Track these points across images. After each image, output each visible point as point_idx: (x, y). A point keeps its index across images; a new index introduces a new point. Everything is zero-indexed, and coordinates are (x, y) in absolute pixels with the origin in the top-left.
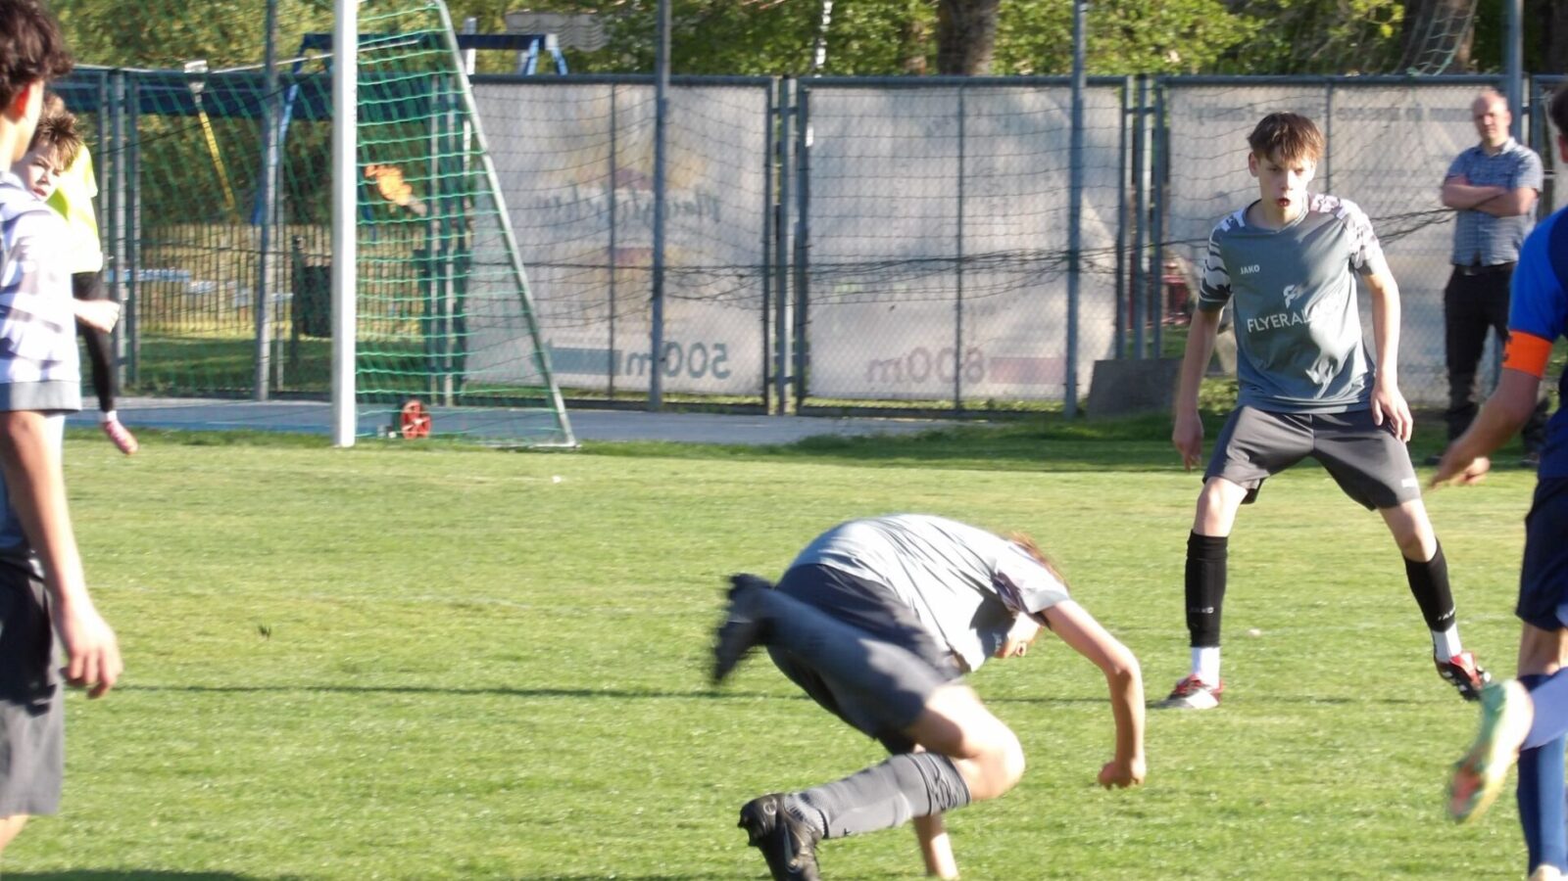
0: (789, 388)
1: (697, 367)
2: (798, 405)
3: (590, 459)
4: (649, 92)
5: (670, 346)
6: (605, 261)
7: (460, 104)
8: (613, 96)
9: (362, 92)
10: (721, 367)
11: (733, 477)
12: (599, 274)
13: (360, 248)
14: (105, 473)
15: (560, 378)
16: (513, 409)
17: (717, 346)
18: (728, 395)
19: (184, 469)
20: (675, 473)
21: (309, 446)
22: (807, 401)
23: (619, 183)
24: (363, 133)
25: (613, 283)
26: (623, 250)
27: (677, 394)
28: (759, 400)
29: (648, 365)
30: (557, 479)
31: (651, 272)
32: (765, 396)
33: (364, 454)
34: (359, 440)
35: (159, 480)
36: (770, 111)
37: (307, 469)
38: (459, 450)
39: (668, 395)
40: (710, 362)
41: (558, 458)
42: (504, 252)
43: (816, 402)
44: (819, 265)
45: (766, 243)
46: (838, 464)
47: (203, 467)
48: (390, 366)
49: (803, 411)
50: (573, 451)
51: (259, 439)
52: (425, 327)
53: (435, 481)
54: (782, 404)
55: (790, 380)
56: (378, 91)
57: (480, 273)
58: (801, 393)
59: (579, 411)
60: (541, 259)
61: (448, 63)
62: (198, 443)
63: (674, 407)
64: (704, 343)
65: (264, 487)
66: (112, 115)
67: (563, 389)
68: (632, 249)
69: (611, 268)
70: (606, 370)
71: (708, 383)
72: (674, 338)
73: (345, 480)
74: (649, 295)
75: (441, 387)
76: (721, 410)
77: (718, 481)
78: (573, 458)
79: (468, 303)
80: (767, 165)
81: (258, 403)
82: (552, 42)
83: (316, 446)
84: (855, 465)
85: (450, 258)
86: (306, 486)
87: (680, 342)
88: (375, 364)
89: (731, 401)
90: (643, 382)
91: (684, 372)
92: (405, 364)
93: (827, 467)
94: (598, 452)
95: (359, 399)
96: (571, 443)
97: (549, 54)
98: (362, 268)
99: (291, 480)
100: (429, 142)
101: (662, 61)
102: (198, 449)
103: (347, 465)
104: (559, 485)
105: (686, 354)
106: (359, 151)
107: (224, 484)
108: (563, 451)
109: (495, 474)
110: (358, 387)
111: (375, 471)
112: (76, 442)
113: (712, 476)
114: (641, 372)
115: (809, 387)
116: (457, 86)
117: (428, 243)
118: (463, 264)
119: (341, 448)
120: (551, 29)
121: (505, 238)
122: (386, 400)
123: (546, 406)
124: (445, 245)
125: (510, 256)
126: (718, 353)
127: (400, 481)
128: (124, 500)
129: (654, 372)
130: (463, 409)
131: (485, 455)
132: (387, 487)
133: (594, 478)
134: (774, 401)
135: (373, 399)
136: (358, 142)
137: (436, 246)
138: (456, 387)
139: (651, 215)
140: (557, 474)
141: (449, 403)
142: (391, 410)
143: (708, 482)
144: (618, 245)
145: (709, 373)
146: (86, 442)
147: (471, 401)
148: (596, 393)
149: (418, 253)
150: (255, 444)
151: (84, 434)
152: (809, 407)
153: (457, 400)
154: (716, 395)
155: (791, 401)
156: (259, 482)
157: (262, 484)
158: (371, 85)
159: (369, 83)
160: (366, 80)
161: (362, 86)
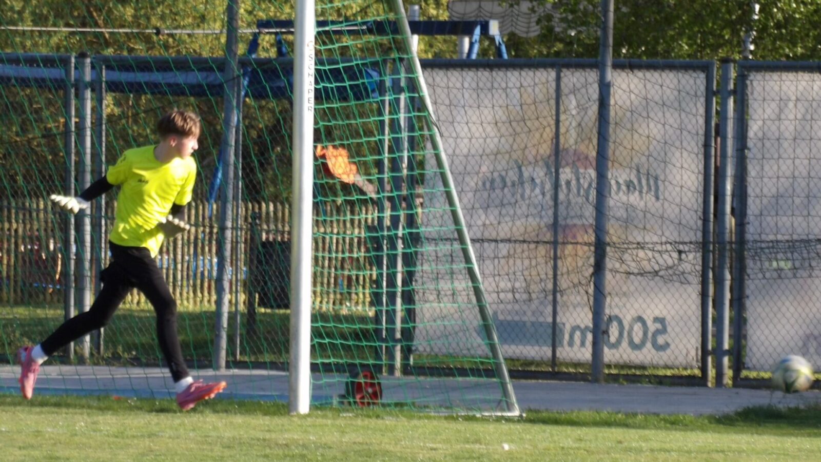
0: (726, 360)
1: (637, 340)
2: (736, 378)
3: (537, 428)
4: (592, 76)
5: (610, 319)
6: (548, 237)
7: (413, 86)
8: (558, 79)
9: (320, 76)
10: (661, 340)
11: (674, 446)
12: (542, 249)
13: (316, 223)
14: (76, 438)
15: (506, 350)
16: (460, 379)
17: (656, 320)
18: (667, 367)
19: (151, 435)
20: (620, 442)
21: (266, 413)
22: (744, 373)
23: (563, 163)
24: (321, 114)
25: (555, 258)
26: (566, 226)
27: (617, 366)
28: (697, 372)
29: (590, 336)
30: (506, 447)
31: (593, 248)
32: (704, 369)
33: (320, 421)
34: (313, 407)
35: (128, 446)
36: (709, 93)
37: (267, 436)
38: (411, 418)
39: (609, 366)
40: (650, 335)
41: (505, 427)
42: (453, 227)
43: (753, 375)
44: (756, 241)
45: (705, 220)
46: (775, 434)
47: (169, 432)
48: (343, 336)
49: (739, 382)
50: (520, 420)
51: (219, 407)
52: (376, 299)
53: (391, 448)
54: (719, 375)
55: (728, 352)
56: (336, 75)
57: (427, 249)
58: (738, 365)
59: (523, 381)
60: (487, 235)
61: (403, 47)
62: (162, 410)
63: (615, 378)
64: (645, 317)
65: (227, 453)
66: (80, 97)
67: (510, 360)
68: (575, 225)
69: (555, 243)
70: (550, 342)
71: (647, 355)
72: (616, 311)
73: (304, 446)
74: (591, 270)
75: (391, 357)
76: (661, 381)
77: (661, 450)
78: (519, 427)
79: (417, 276)
80: (707, 146)
81: (218, 373)
82: (494, 28)
83: (274, 414)
84: (792, 435)
85: (400, 232)
86: (268, 451)
87: (621, 316)
88: (330, 335)
89: (669, 373)
90: (585, 354)
91: (625, 344)
92: (356, 336)
93: (765, 437)
94: (545, 422)
95: (314, 368)
96: (516, 413)
97: (492, 39)
98: (319, 243)
99: (251, 446)
100: (382, 123)
101: (605, 45)
102: (162, 416)
103: (306, 431)
104: (510, 452)
105: (627, 327)
107: (191, 450)
108: (509, 420)
109: (447, 441)
110: (313, 357)
111: (331, 437)
112: (45, 409)
113: (655, 445)
114: (583, 344)
115: (747, 360)
116: (410, 69)
117: (380, 220)
118: (414, 239)
119: (298, 416)
120: (493, 16)
121: (454, 214)
122: (339, 368)
123: (494, 376)
124: (395, 220)
125: (460, 232)
126: (659, 326)
127: (357, 448)
129: (596, 345)
130: (412, 378)
131: (435, 423)
132: (344, 453)
133: (541, 446)
134: (711, 373)
135: (327, 368)
136: (315, 123)
137: (387, 222)
138: (405, 357)
139: (593, 194)
140: (506, 441)
141: (398, 373)
142: (345, 378)
143: (652, 450)
144: (561, 222)
145: (649, 345)
146: (55, 409)
147: (421, 370)
148: (538, 364)
149: (370, 228)
150: (216, 411)
151: (53, 400)
152: (747, 379)
153: (407, 370)
154: (655, 367)
155: (728, 373)
156: (223, 447)
157: (226, 450)
158: (329, 69)
159: (327, 68)
160: (322, 63)
161: (320, 69)
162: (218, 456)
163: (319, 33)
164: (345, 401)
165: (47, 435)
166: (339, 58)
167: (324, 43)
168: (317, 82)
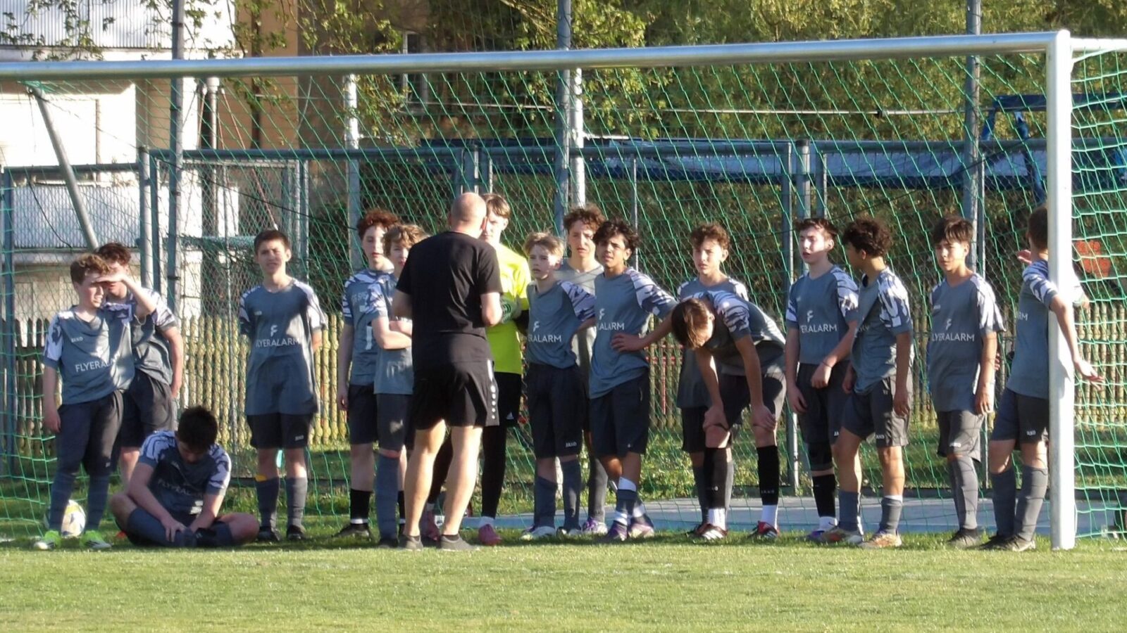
9: (1078, 159)
24: (1080, 204)
34: (1080, 541)
35: (871, 589)
37: (1030, 576)
56: (1097, 158)
65: (987, 596)
73: (1075, 587)
86: (1032, 593)
88: (1097, 457)
95: (1079, 495)
99: (1012, 587)
103: (1072, 569)
106: (1075, 223)
110: (1078, 481)
111: (1105, 576)
119: (1063, 551)
128: (835, 611)
132: (1121, 593)
135: (1095, 496)
136: (1074, 213)
142: (1115, 507)
156: (981, 590)
157: (983, 592)
158: (1088, 152)
159: (1086, 150)
160: (1081, 146)
161: (1077, 153)
162: (976, 599)
163: (1075, 111)
164: (1115, 533)
165: (777, 580)
166: (1100, 140)
167: (1083, 122)
168: (1074, 166)
